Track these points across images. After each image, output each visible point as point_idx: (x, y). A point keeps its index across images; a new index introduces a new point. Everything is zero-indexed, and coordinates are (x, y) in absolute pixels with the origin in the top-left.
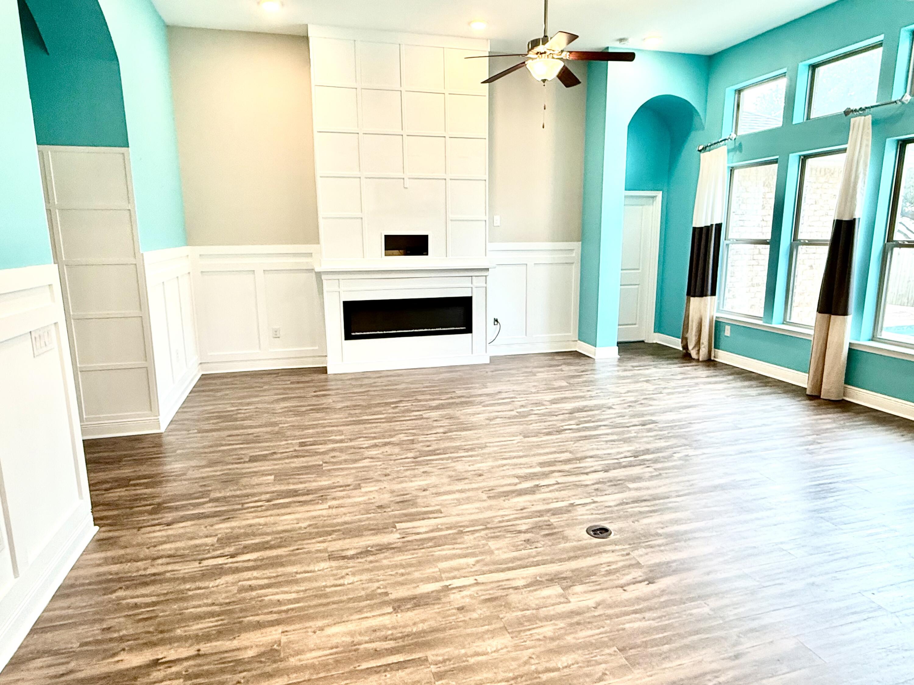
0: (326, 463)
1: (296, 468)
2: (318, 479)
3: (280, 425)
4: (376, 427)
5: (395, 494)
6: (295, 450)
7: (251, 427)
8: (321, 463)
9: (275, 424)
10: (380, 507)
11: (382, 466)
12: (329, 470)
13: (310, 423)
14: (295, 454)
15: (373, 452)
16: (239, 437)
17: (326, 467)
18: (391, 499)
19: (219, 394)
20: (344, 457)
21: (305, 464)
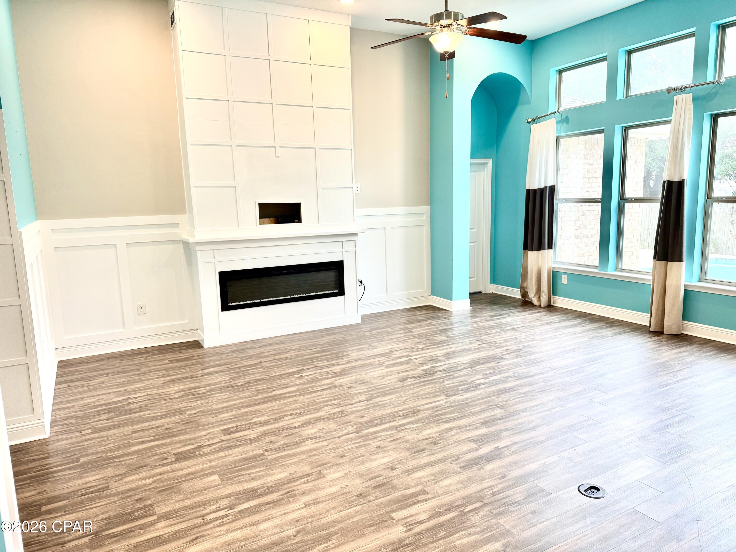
0: (266, 451)
1: (236, 462)
2: (270, 472)
3: (188, 413)
4: (295, 402)
5: (366, 478)
6: (222, 441)
7: (154, 418)
8: (261, 452)
9: (180, 412)
10: (360, 496)
11: (330, 446)
12: (276, 459)
13: (220, 406)
14: (223, 444)
15: (310, 431)
16: (148, 432)
17: (271, 456)
18: (366, 485)
19: (93, 382)
20: (282, 441)
21: (244, 456)
